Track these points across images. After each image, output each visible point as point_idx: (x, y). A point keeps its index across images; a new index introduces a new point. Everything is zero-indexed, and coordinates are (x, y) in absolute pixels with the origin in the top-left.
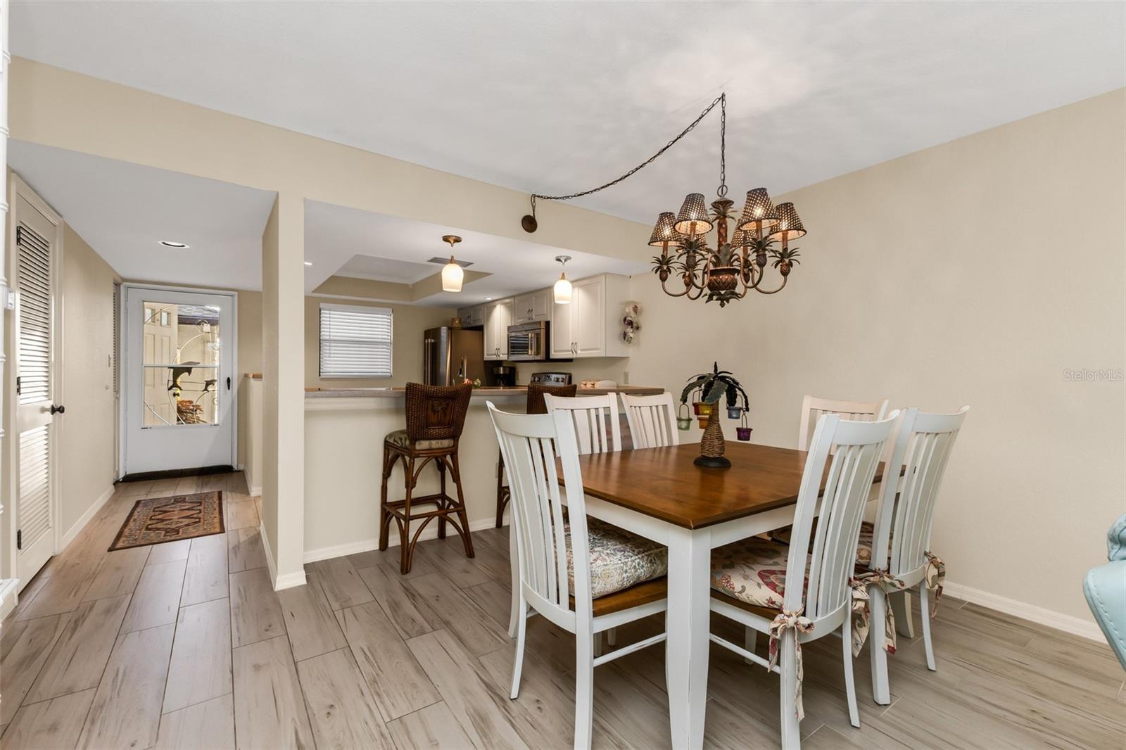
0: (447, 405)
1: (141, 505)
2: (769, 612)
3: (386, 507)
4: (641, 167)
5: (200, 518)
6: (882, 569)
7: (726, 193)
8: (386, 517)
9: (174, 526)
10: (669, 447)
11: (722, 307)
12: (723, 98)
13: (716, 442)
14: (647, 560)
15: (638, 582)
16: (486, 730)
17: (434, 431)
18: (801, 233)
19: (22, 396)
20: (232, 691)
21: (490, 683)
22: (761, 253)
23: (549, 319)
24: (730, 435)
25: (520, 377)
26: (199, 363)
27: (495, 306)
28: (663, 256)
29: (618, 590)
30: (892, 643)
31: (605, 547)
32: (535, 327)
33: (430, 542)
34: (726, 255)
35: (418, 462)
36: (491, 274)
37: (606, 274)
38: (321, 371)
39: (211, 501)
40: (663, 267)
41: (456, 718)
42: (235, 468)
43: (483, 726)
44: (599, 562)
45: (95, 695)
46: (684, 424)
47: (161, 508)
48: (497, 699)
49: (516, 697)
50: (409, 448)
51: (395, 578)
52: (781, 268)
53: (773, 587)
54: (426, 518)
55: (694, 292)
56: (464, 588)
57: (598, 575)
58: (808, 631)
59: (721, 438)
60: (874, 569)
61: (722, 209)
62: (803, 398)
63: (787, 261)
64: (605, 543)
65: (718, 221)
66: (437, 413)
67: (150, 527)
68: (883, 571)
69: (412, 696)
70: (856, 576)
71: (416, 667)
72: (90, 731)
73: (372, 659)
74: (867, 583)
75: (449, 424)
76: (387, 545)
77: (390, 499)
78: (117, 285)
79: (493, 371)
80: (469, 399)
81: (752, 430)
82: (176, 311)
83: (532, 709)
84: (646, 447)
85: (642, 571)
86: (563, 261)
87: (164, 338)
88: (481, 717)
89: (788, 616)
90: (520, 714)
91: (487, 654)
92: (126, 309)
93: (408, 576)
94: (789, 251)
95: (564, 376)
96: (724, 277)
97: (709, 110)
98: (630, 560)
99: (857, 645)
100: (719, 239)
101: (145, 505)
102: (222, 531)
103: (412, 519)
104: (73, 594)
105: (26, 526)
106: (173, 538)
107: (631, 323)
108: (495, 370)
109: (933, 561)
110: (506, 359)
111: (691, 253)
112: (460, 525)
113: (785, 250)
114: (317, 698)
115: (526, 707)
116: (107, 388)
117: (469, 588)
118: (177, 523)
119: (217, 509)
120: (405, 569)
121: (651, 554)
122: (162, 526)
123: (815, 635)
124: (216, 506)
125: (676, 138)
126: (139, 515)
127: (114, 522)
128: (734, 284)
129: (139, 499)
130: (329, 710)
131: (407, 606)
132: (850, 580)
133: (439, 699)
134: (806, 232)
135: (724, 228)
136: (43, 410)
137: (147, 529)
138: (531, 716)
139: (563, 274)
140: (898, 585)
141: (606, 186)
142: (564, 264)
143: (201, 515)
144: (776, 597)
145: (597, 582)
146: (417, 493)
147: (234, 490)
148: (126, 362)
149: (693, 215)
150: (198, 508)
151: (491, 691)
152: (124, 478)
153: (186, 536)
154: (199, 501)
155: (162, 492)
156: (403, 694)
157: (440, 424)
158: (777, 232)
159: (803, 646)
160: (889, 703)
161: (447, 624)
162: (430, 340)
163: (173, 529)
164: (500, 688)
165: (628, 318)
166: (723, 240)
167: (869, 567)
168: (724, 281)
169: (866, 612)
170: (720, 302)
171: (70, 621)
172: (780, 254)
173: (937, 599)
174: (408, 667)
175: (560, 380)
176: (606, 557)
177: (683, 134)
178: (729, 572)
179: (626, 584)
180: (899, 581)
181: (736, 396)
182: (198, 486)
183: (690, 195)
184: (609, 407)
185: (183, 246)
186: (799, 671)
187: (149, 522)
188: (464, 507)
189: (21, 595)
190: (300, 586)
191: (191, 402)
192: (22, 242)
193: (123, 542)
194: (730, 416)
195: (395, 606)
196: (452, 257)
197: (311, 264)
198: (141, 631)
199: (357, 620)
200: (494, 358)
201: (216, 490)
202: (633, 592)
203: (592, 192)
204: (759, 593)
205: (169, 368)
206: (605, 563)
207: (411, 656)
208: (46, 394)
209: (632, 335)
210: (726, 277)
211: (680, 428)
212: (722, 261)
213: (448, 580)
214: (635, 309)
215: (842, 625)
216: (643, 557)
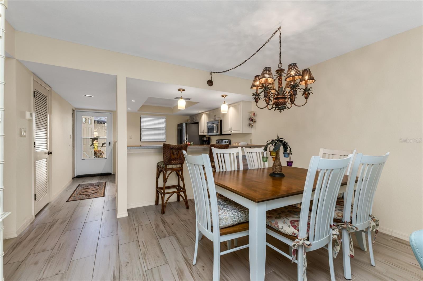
0: (179, 151)
1: (80, 186)
2: (293, 237)
3: (157, 189)
4: (250, 58)
5: (97, 191)
6: (347, 222)
7: (282, 66)
8: (157, 193)
9: (88, 194)
10: (264, 169)
11: (281, 112)
12: (280, 28)
13: (278, 167)
14: (244, 214)
15: (240, 222)
16: (182, 276)
17: (174, 161)
18: (314, 81)
19: (36, 149)
20: (95, 254)
21: (186, 258)
22: (294, 90)
23: (222, 119)
24: (284, 164)
25: (212, 141)
26: (100, 137)
27: (203, 115)
28: (256, 93)
29: (231, 225)
30: (352, 253)
31: (228, 208)
32: (216, 122)
33: (174, 203)
34: (281, 91)
35: (168, 173)
36: (199, 103)
37: (242, 101)
38: (141, 139)
39: (102, 185)
40: (257, 97)
41: (171, 271)
42: (112, 174)
43: (181, 274)
44: (224, 214)
45: (52, 252)
46: (265, 159)
47: (86, 187)
48: (188, 264)
49: (195, 264)
50: (165, 167)
51: (159, 215)
52: (305, 96)
53: (295, 227)
54: (171, 194)
55: (270, 107)
56: (183, 221)
57: (222, 219)
58: (309, 247)
59: (280, 165)
60: (344, 222)
61: (280, 73)
62: (320, 149)
63: (307, 92)
64: (228, 206)
65: (278, 78)
66: (174, 155)
67: (81, 194)
68: (348, 223)
69: (157, 261)
70: (335, 224)
71: (160, 250)
72: (47, 265)
73: (145, 246)
74: (341, 227)
75: (179, 159)
76: (158, 203)
77: (159, 186)
78: (73, 110)
79: (202, 139)
80: (187, 149)
81: (293, 162)
82: (93, 118)
83: (200, 269)
84: (254, 168)
85: (242, 218)
86: (224, 97)
87: (89, 128)
88: (180, 271)
89: (300, 240)
90: (196, 271)
91: (187, 246)
92: (77, 118)
93: (163, 215)
94: (308, 89)
95: (228, 141)
96: (281, 100)
97: (275, 34)
98: (237, 213)
99: (335, 253)
100: (279, 85)
101: (81, 186)
102: (104, 196)
103: (166, 194)
104: (52, 216)
105: (38, 193)
106: (87, 198)
107: (252, 120)
108: (203, 138)
109: (373, 219)
110: (206, 134)
111: (266, 91)
112: (184, 197)
113: (306, 88)
114: (124, 259)
115: (198, 268)
116: (69, 146)
117: (185, 220)
118: (90, 192)
119: (104, 188)
120: (163, 212)
121: (246, 211)
122: (85, 194)
123: (312, 248)
124: (103, 187)
125: (262, 46)
126: (78, 190)
127: (70, 192)
128: (285, 103)
129: (79, 184)
130: (127, 264)
131: (161, 226)
132: (331, 226)
133: (166, 263)
134: (315, 80)
135: (280, 81)
136: (45, 153)
137: (80, 194)
138: (199, 272)
139: (224, 102)
140: (355, 228)
141: (237, 67)
142: (225, 98)
143: (98, 190)
144: (295, 231)
145: (222, 222)
146: (167, 184)
147: (110, 181)
148: (77, 137)
149: (267, 76)
150: (98, 187)
151: (186, 261)
152: (76, 177)
153: (92, 197)
154: (98, 185)
155: (87, 181)
156: (154, 260)
157: (176, 159)
158: (303, 81)
159: (307, 253)
160: (351, 279)
161: (175, 234)
162: (179, 128)
163: (88, 195)
164: (190, 260)
165: (251, 118)
166: (280, 85)
167: (342, 221)
168: (281, 102)
169: (339, 240)
170: (279, 110)
171: (49, 226)
172: (304, 90)
173: (376, 235)
174: (157, 249)
175: (226, 142)
176: (227, 212)
177: (265, 44)
178: (277, 220)
179: (235, 223)
180: (355, 227)
181: (287, 148)
182: (99, 180)
183: (265, 68)
184: (238, 153)
185: (91, 96)
186: (304, 263)
187: (81, 192)
188: (185, 190)
189: (36, 216)
190: (125, 217)
191: (100, 150)
192: (35, 96)
193: (71, 199)
194: (285, 156)
195: (157, 226)
196: (181, 97)
197: (134, 101)
198: (71, 230)
199: (143, 231)
200: (202, 134)
201: (104, 181)
202: (238, 226)
203: (232, 69)
204: (289, 230)
205: (90, 139)
206: (226, 214)
207: (159, 245)
208: (46, 148)
209: (253, 125)
210: (282, 100)
211: (263, 161)
212: (280, 94)
213: (178, 217)
214: (254, 114)
215: (328, 244)
216: (242, 212)
